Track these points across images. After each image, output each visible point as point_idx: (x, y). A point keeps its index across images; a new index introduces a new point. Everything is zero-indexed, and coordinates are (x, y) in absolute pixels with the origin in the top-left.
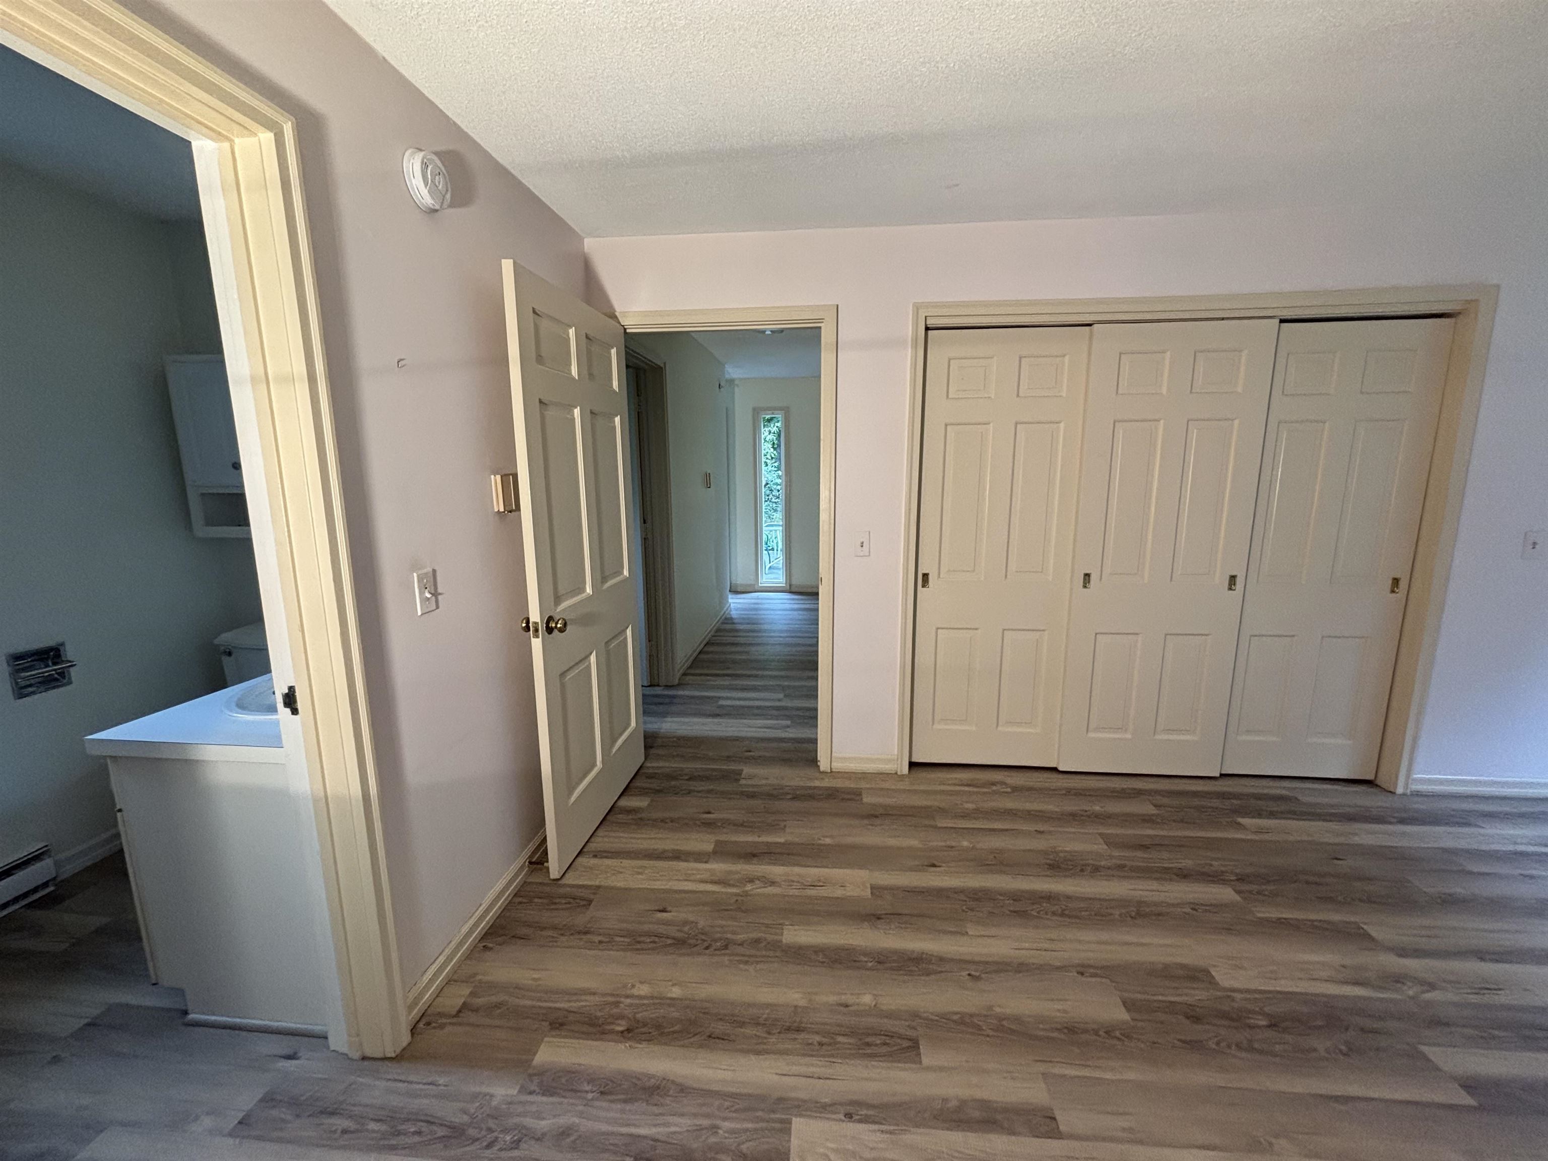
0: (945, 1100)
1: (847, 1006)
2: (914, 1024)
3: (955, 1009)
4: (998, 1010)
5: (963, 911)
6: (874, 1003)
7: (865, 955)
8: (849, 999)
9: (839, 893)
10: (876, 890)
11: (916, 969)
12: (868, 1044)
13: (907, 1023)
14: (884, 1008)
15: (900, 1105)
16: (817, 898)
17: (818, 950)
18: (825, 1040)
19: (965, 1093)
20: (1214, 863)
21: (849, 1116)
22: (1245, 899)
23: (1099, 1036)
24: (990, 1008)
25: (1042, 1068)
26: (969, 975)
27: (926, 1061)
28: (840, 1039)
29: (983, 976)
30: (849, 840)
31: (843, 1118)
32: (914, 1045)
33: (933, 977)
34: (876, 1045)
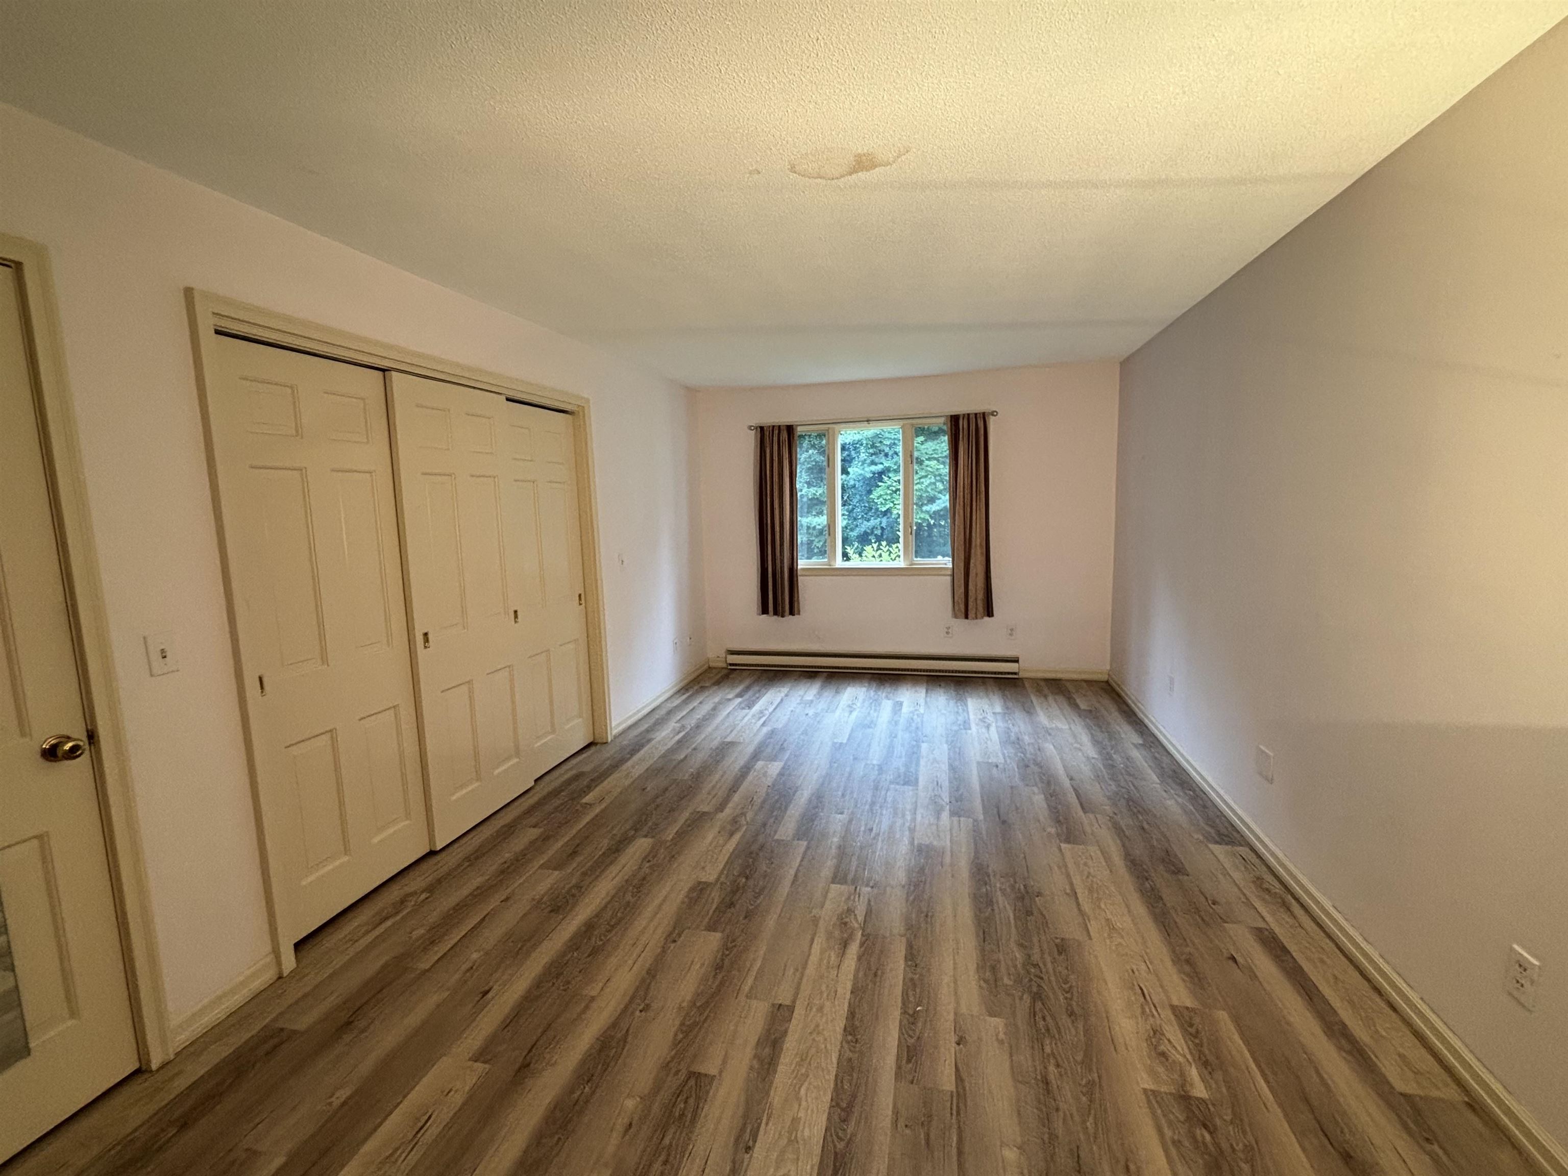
0: (751, 1068)
1: (630, 1125)
2: (674, 1070)
3: (672, 1034)
4: (685, 1004)
5: (565, 990)
6: (638, 1099)
7: (572, 1092)
8: (621, 1123)
9: (458, 1099)
10: (480, 1056)
11: (614, 1050)
12: (682, 1115)
13: (671, 1075)
14: (646, 1092)
15: (747, 1102)
16: (448, 1127)
17: (538, 1139)
18: (663, 1158)
19: (749, 1051)
20: (614, 832)
21: (748, 1149)
22: (653, 837)
23: (728, 955)
24: (680, 1008)
25: (742, 997)
26: (641, 1011)
27: (713, 1071)
28: (667, 1141)
29: (647, 1002)
30: (366, 1066)
31: (748, 1156)
32: (698, 1076)
33: (630, 1038)
34: (685, 1108)
